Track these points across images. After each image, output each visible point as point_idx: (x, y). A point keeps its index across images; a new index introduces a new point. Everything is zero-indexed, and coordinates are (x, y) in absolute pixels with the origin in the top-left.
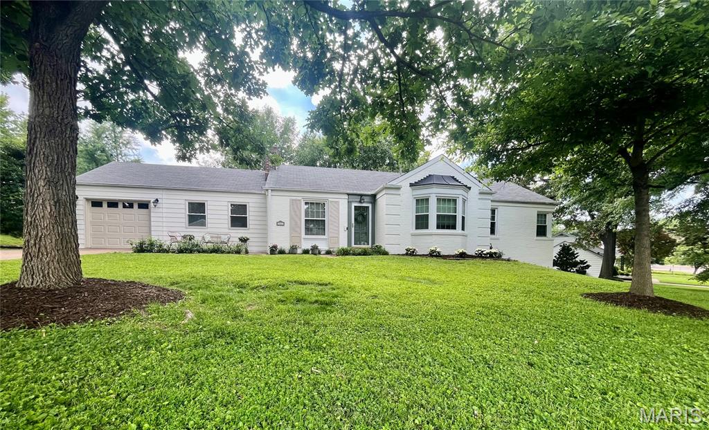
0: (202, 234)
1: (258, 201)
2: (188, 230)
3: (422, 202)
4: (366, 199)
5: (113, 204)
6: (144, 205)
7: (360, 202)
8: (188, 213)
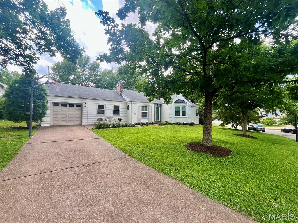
0: (104, 118)
1: (123, 104)
2: (98, 116)
3: (178, 108)
4: (159, 105)
5: (64, 105)
6: (79, 105)
7: (157, 106)
8: (98, 109)
